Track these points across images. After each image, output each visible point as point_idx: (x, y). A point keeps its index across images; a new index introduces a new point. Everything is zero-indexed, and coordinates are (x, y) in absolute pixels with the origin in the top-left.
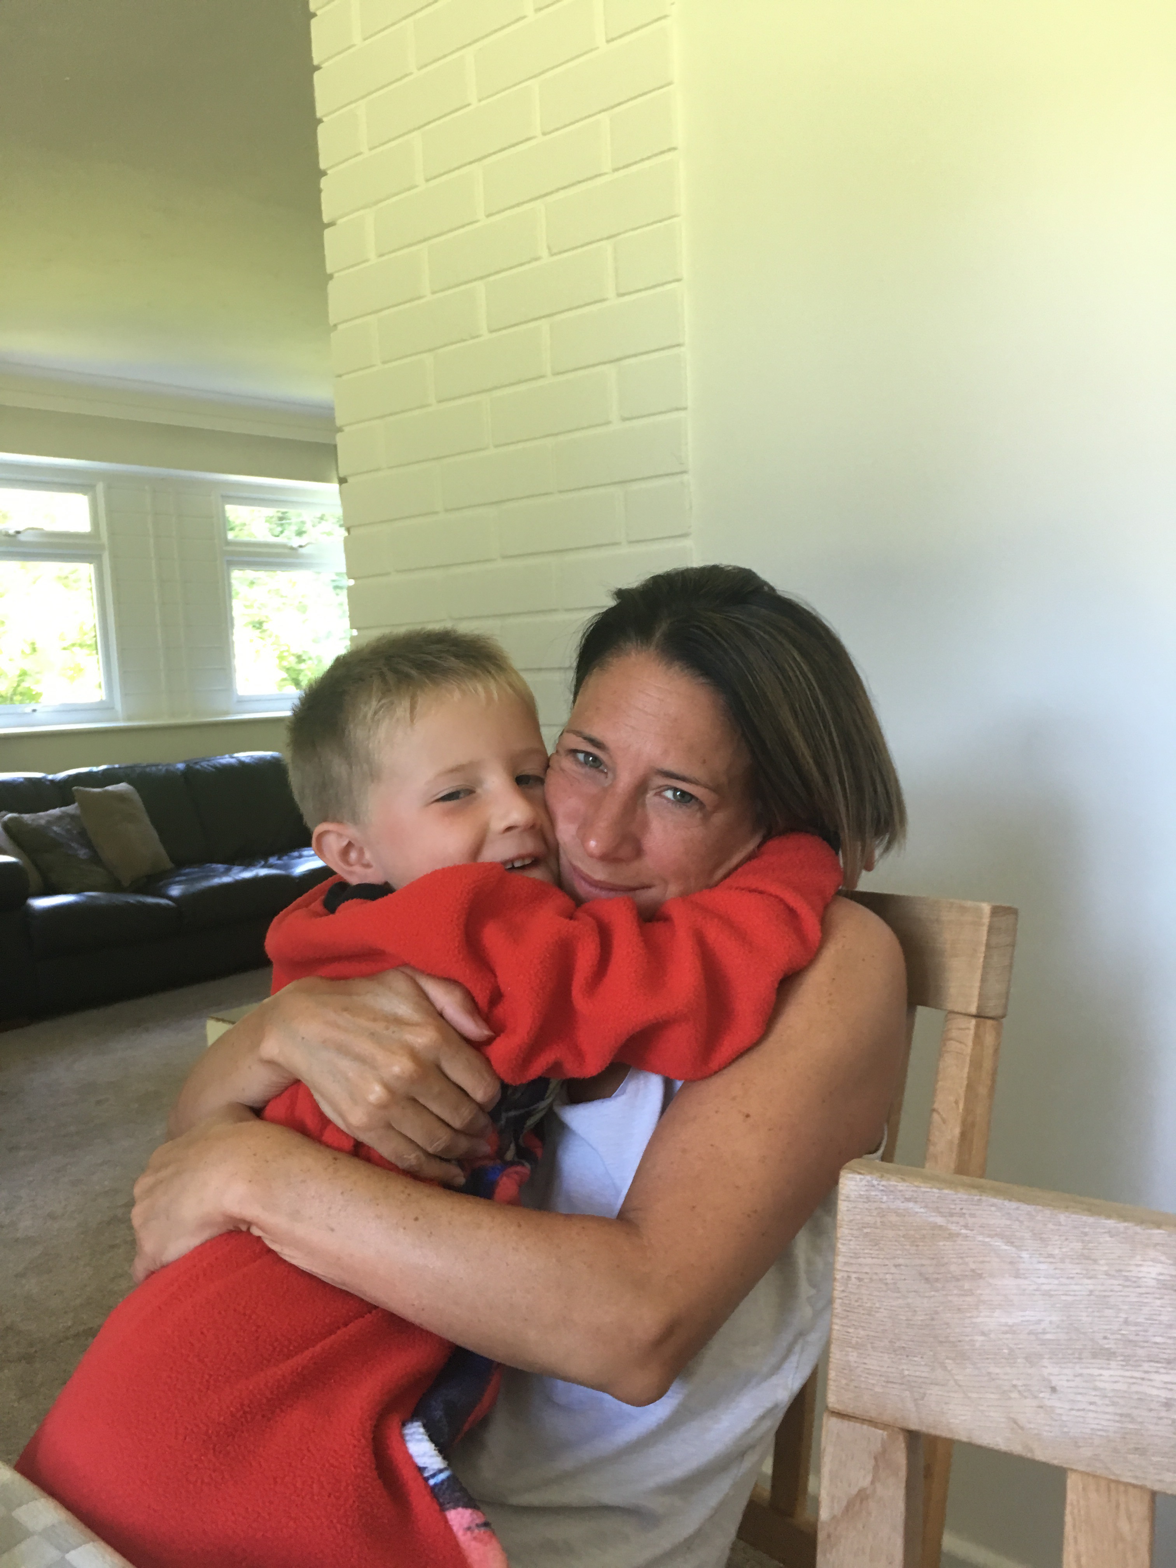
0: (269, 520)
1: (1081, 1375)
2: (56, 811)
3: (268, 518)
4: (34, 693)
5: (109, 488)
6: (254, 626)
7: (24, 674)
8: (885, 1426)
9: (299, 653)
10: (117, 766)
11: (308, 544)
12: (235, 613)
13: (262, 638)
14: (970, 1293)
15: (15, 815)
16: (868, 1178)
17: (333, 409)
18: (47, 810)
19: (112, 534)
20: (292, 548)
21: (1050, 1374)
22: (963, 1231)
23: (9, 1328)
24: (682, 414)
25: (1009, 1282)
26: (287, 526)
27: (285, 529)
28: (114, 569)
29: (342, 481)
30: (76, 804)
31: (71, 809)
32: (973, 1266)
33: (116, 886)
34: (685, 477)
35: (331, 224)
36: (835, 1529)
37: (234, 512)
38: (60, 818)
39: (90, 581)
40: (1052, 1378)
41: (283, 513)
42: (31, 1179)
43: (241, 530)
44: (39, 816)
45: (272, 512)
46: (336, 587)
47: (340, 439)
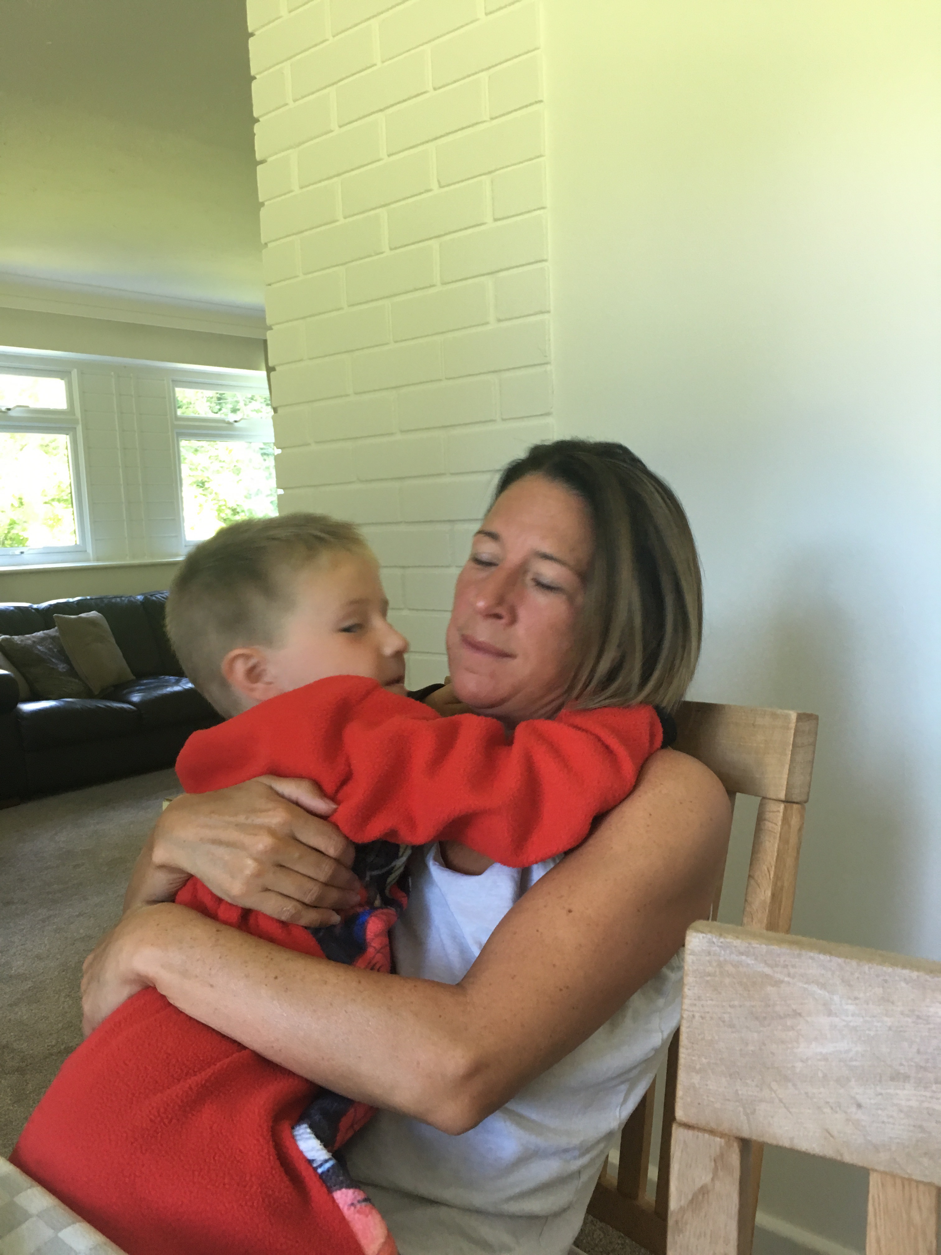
0: (210, 399)
1: (881, 1094)
2: (40, 634)
3: (209, 399)
4: (21, 538)
5: (81, 374)
6: (198, 485)
7: (13, 524)
8: (722, 1135)
9: (235, 507)
10: (88, 597)
11: (241, 419)
12: (183, 475)
13: (204, 495)
14: (792, 1028)
15: (8, 636)
16: (709, 936)
17: (263, 311)
18: (32, 633)
19: (84, 411)
20: (229, 423)
21: (857, 1094)
22: (786, 979)
23: (6, 1047)
24: (546, 316)
25: (824, 1021)
26: (224, 404)
27: (222, 407)
28: (86, 439)
29: (270, 370)
30: (56, 628)
31: (52, 632)
32: (794, 1007)
33: (90, 695)
34: (548, 367)
35: (262, 162)
36: (683, 1217)
37: (182, 394)
38: (42, 640)
39: (67, 448)
40: (857, 1096)
41: (221, 394)
42: (22, 927)
43: (187, 408)
44: (26, 637)
45: (212, 393)
46: (264, 454)
47: (270, 336)
